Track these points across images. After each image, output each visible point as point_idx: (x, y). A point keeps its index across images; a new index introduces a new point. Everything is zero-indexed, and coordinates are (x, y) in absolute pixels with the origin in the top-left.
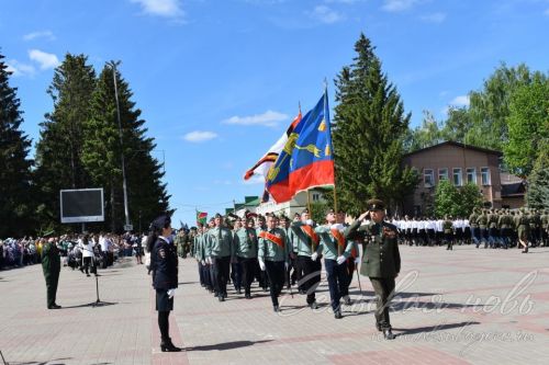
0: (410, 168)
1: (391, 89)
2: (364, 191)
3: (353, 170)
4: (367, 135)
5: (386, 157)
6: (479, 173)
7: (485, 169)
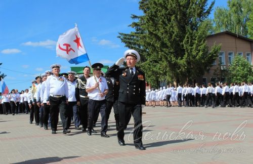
6: (244, 57)
7: (248, 55)
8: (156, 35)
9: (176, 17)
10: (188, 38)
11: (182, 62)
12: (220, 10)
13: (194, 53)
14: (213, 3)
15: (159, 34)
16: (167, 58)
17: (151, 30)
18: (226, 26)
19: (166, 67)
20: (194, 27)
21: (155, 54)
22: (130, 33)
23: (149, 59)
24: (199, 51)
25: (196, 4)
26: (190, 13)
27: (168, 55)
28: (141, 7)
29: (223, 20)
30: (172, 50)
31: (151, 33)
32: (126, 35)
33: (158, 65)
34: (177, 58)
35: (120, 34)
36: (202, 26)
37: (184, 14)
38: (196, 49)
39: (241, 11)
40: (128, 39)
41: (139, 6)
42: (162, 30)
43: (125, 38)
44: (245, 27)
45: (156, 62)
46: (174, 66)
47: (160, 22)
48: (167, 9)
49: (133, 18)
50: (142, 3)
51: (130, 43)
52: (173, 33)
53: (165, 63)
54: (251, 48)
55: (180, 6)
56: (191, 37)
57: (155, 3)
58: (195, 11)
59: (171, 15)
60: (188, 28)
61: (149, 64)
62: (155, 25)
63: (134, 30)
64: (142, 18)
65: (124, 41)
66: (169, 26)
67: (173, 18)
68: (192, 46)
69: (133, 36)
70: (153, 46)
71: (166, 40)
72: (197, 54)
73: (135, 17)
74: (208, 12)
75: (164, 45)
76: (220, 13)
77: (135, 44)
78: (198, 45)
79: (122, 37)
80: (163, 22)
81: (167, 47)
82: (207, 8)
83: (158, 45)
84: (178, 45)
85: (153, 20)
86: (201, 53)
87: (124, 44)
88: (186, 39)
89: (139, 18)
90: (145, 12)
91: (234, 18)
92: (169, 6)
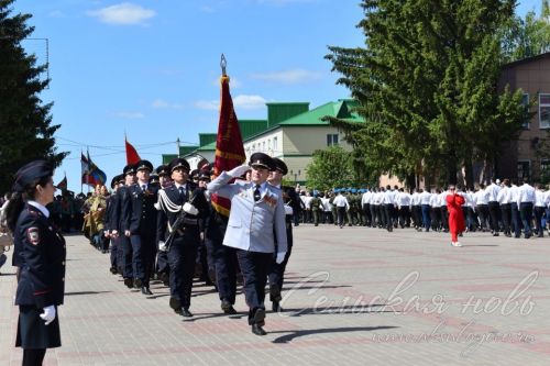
0: (513, 90)
2: (423, 130)
3: (404, 90)
4: (435, 25)
5: (469, 67)
10: (452, 75)
24: (471, 105)
32: (344, 51)
35: (332, 49)
38: (468, 102)
49: (367, 6)
72: (468, 112)
79: (336, 58)
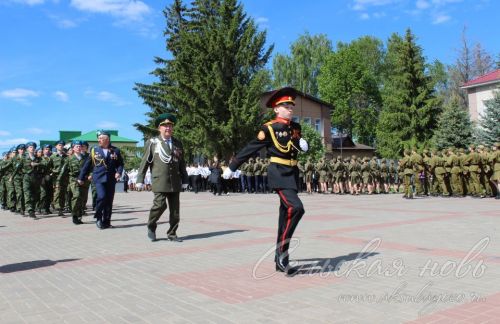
1: (245, 19)
6: (313, 124)
7: (318, 121)
8: (190, 90)
9: (219, 64)
10: (235, 94)
11: (226, 128)
12: (282, 57)
13: (243, 117)
14: (271, 48)
15: (195, 88)
16: (203, 124)
17: (183, 81)
18: (289, 81)
19: (204, 136)
20: (244, 79)
21: (188, 116)
22: (151, 84)
23: (179, 123)
24: (250, 114)
25: (248, 47)
26: (239, 59)
27: (205, 118)
28: (169, 47)
29: (285, 72)
30: (212, 112)
31: (182, 86)
32: (145, 86)
33: (192, 133)
34: (219, 123)
35: (137, 84)
36: (255, 78)
37: (231, 61)
38: (247, 112)
39: (310, 61)
40: (149, 92)
41: (166, 45)
42: (199, 82)
43: (145, 91)
44: (314, 83)
45: (189, 127)
46: (214, 135)
47: (197, 71)
48: (206, 53)
49: (157, 62)
50: (171, 40)
51: (152, 98)
52: (215, 86)
53: (201, 131)
54: (322, 113)
55: (225, 48)
56: (241, 94)
57: (189, 42)
58: (246, 58)
59: (213, 61)
60: (236, 80)
61: (179, 131)
62: (189, 73)
63: (158, 80)
64: (170, 63)
65: (143, 94)
66: (210, 76)
67: (215, 65)
68: (241, 107)
69: (157, 89)
70: (185, 104)
71: (204, 97)
72: (248, 118)
73: (160, 61)
74: (265, 60)
75: (201, 103)
76: (281, 61)
77: (159, 100)
78: (249, 107)
79: (140, 90)
80: (201, 70)
81: (206, 107)
82: (263, 54)
83: (193, 103)
84: (222, 104)
85: (186, 68)
86: (252, 117)
87: (143, 100)
88: (232, 96)
89: (166, 62)
90: (175, 54)
91: (300, 70)
92: (210, 48)
